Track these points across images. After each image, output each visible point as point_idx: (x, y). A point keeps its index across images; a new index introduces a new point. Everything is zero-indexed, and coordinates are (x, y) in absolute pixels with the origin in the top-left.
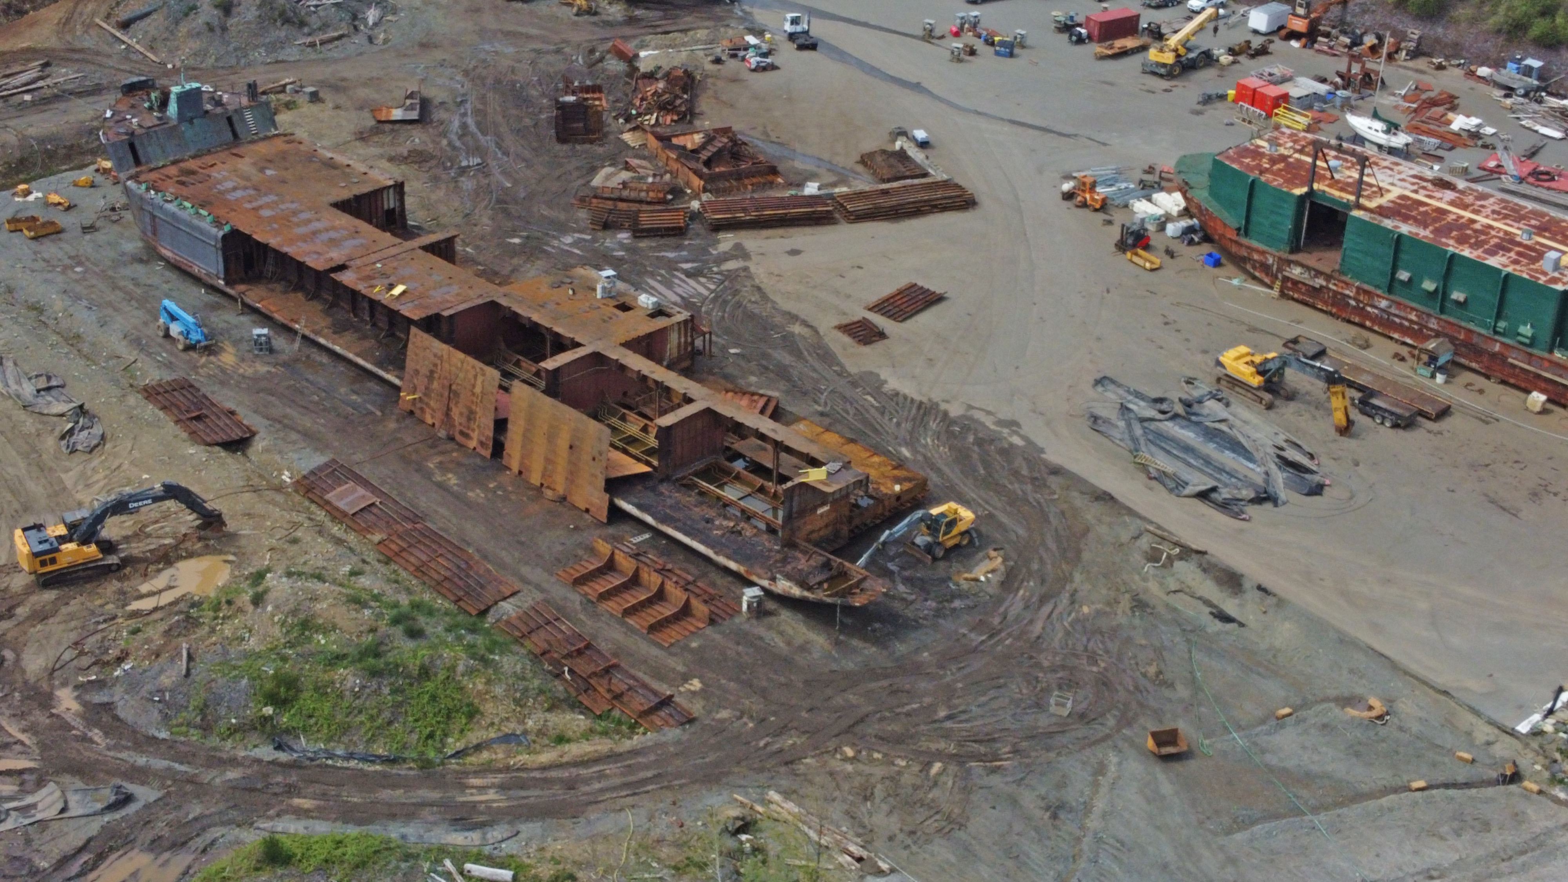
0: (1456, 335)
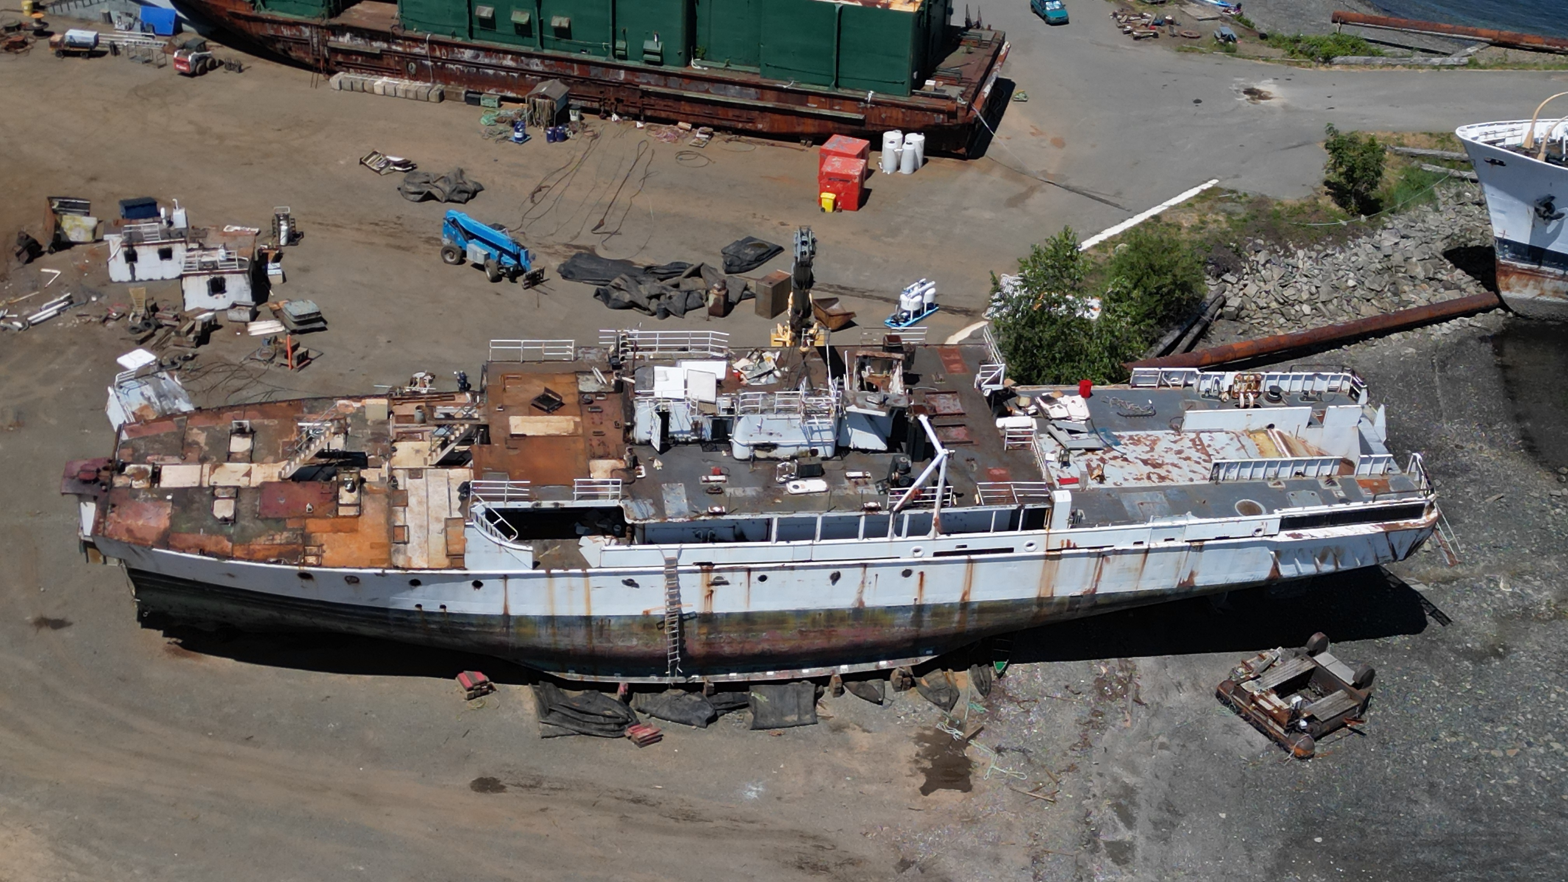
0: (568, 72)
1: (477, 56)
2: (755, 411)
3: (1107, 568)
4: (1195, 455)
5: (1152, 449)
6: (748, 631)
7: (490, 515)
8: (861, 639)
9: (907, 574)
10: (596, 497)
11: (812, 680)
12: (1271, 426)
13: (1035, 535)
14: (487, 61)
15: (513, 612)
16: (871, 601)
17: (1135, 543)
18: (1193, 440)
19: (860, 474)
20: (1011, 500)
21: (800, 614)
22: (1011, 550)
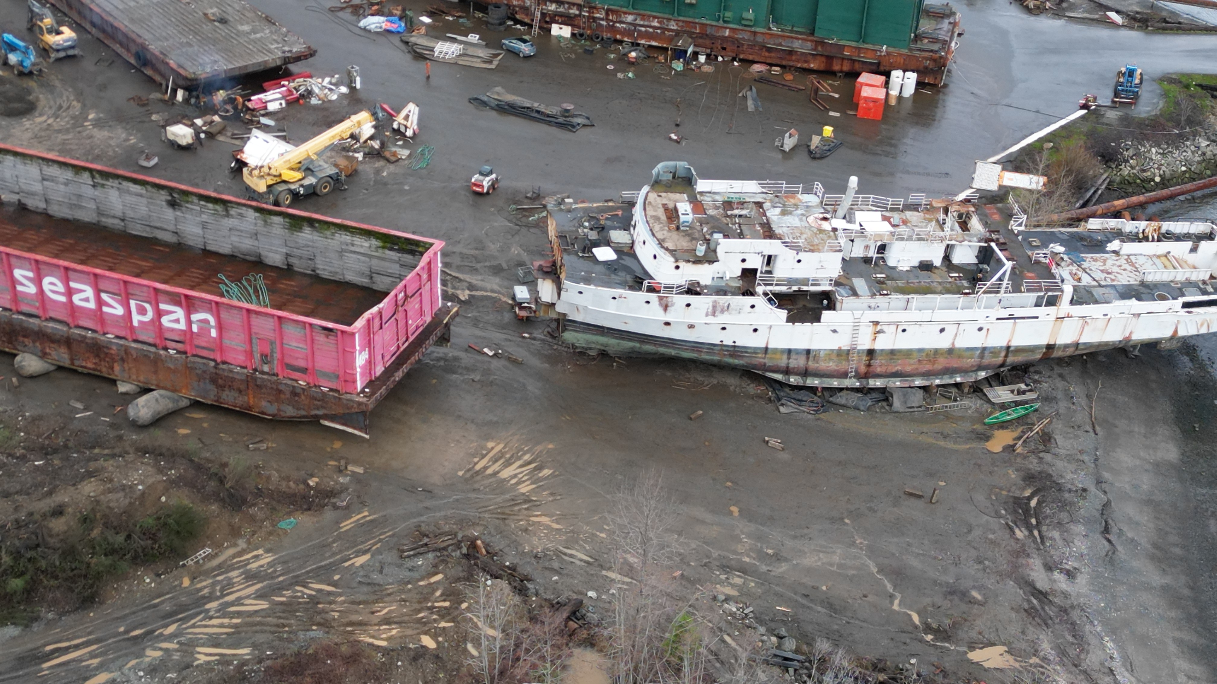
1: (636, 20)
2: (902, 239)
3: (1086, 328)
4: (1129, 268)
5: (1105, 264)
6: (891, 359)
7: (765, 294)
8: (950, 365)
9: (980, 329)
10: (819, 285)
11: (920, 387)
12: (1169, 253)
13: (1051, 310)
14: (642, 23)
15: (770, 346)
16: (958, 345)
17: (1105, 315)
18: (1126, 260)
19: (957, 275)
20: (1041, 290)
21: (920, 350)
22: (1037, 317)
